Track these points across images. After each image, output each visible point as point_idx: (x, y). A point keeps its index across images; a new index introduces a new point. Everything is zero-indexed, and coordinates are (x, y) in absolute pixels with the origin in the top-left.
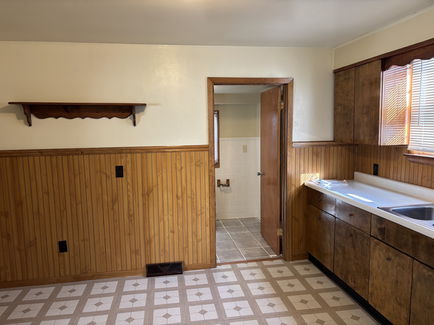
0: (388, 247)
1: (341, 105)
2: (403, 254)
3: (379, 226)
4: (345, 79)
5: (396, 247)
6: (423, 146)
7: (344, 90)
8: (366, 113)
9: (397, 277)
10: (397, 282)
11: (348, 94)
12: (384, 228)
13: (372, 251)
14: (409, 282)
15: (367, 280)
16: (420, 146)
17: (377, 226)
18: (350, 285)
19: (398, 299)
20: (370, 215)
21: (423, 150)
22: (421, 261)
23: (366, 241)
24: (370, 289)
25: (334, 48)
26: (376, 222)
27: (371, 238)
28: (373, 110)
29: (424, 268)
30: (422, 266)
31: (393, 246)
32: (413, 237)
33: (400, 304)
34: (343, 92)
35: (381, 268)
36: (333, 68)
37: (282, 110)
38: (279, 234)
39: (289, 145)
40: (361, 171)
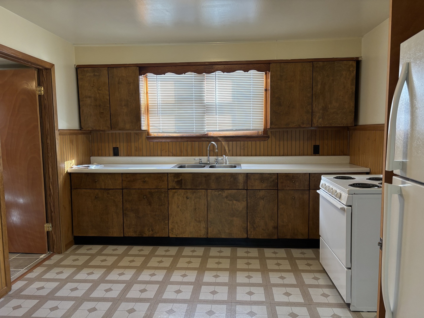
0: (186, 190)
1: (90, 97)
2: (199, 190)
3: (176, 180)
4: (95, 75)
5: (192, 188)
6: (162, 130)
7: (93, 84)
8: (125, 106)
9: (195, 206)
10: (195, 209)
11: (100, 89)
12: (182, 180)
13: (170, 199)
14: (205, 205)
15: (167, 222)
16: (160, 130)
17: (174, 180)
18: (147, 236)
19: (198, 219)
20: (166, 175)
21: (163, 132)
22: (213, 188)
23: (163, 195)
24: (171, 226)
25: (75, 45)
26: (173, 178)
27: (169, 191)
28: (133, 103)
29: (216, 191)
30: (213, 191)
31: (190, 188)
32: (205, 177)
33: (200, 222)
34: (93, 86)
35: (180, 207)
36: (75, 62)
37: (40, 96)
38: (46, 229)
39: (57, 133)
40: (98, 155)
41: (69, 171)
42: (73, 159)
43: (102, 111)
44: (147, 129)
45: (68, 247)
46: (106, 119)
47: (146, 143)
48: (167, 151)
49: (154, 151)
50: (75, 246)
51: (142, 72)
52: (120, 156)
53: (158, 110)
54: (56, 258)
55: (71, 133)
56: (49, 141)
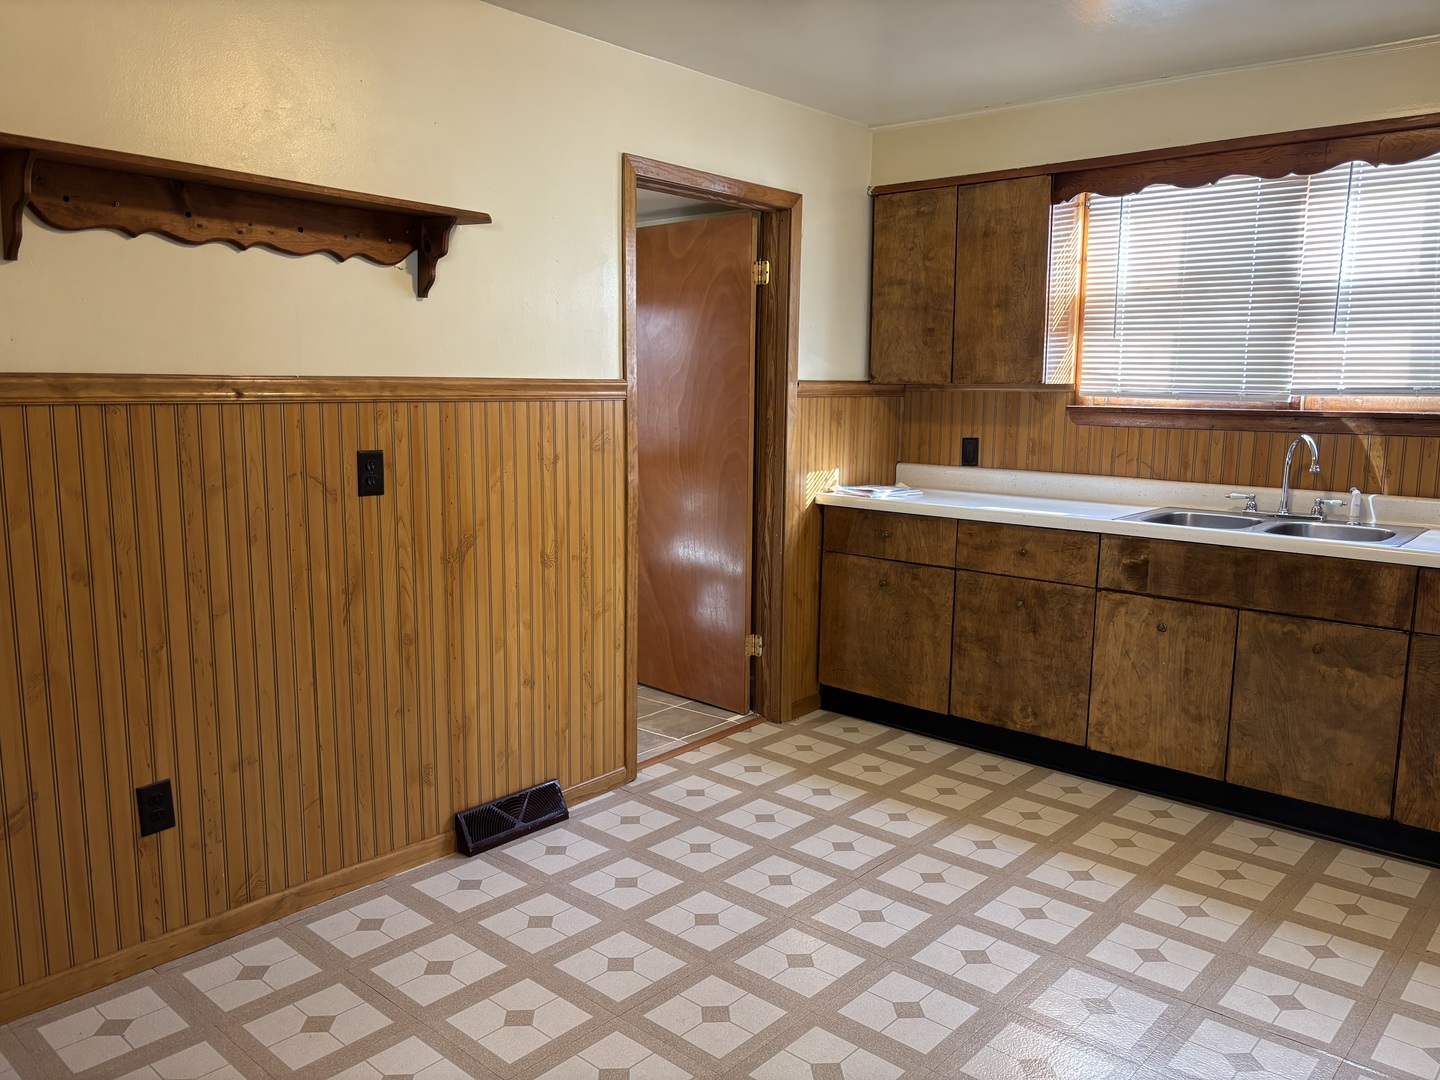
0: (1158, 601)
1: (901, 283)
2: (1205, 607)
3: (1126, 561)
4: (919, 214)
5: (1183, 597)
6: (1122, 385)
7: (913, 242)
8: (999, 306)
9: (1187, 661)
10: (1187, 672)
11: (932, 254)
12: (1146, 562)
13: (1101, 623)
14: (1224, 664)
15: (1083, 696)
16: (1114, 385)
17: (1120, 561)
18: (1018, 728)
19: (1192, 709)
20: (1096, 540)
21: (1123, 394)
22: (1262, 609)
23: (1080, 606)
24: (1095, 715)
25: (874, 129)
26: (1115, 553)
27: (1098, 594)
28: (1025, 296)
29: (1273, 621)
30: (1264, 618)
31: (1175, 595)
32: (1237, 563)
33: (1199, 719)
34: (912, 249)
35: (1132, 655)
36: (869, 180)
37: (760, 287)
38: (749, 651)
39: (792, 388)
40: (919, 461)
41: (820, 501)
42: (837, 467)
43: (931, 326)
44: (1072, 382)
45: (799, 709)
46: (938, 350)
47: (1065, 427)
48: (1132, 460)
49: (1088, 458)
50: (819, 713)
51: (1063, 190)
52: (982, 467)
53: (1118, 315)
54: (765, 729)
55: (838, 391)
56: (770, 414)
